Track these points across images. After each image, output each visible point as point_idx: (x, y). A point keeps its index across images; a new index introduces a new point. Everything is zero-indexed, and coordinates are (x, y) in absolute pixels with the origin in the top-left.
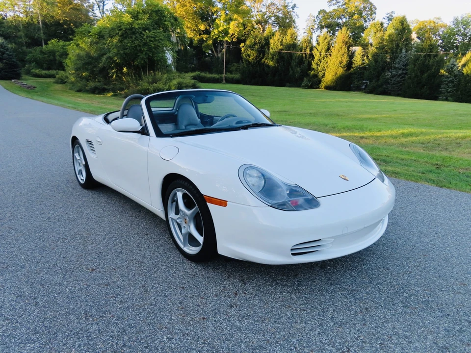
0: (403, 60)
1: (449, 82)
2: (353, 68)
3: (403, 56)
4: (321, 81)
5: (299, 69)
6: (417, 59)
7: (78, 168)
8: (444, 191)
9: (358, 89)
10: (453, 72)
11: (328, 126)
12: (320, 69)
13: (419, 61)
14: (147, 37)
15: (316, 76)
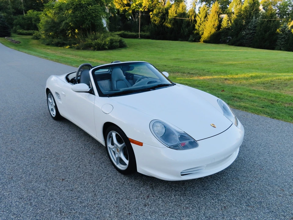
0: (254, 23)
1: (282, 38)
2: (221, 29)
3: (254, 21)
4: (201, 37)
5: (187, 29)
6: (262, 23)
7: (50, 107)
8: (275, 121)
9: (224, 42)
10: (285, 31)
11: (205, 71)
12: (200, 29)
13: (264, 24)
14: (90, 9)
15: (198, 34)
